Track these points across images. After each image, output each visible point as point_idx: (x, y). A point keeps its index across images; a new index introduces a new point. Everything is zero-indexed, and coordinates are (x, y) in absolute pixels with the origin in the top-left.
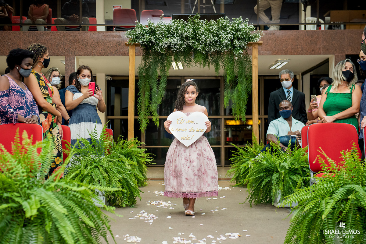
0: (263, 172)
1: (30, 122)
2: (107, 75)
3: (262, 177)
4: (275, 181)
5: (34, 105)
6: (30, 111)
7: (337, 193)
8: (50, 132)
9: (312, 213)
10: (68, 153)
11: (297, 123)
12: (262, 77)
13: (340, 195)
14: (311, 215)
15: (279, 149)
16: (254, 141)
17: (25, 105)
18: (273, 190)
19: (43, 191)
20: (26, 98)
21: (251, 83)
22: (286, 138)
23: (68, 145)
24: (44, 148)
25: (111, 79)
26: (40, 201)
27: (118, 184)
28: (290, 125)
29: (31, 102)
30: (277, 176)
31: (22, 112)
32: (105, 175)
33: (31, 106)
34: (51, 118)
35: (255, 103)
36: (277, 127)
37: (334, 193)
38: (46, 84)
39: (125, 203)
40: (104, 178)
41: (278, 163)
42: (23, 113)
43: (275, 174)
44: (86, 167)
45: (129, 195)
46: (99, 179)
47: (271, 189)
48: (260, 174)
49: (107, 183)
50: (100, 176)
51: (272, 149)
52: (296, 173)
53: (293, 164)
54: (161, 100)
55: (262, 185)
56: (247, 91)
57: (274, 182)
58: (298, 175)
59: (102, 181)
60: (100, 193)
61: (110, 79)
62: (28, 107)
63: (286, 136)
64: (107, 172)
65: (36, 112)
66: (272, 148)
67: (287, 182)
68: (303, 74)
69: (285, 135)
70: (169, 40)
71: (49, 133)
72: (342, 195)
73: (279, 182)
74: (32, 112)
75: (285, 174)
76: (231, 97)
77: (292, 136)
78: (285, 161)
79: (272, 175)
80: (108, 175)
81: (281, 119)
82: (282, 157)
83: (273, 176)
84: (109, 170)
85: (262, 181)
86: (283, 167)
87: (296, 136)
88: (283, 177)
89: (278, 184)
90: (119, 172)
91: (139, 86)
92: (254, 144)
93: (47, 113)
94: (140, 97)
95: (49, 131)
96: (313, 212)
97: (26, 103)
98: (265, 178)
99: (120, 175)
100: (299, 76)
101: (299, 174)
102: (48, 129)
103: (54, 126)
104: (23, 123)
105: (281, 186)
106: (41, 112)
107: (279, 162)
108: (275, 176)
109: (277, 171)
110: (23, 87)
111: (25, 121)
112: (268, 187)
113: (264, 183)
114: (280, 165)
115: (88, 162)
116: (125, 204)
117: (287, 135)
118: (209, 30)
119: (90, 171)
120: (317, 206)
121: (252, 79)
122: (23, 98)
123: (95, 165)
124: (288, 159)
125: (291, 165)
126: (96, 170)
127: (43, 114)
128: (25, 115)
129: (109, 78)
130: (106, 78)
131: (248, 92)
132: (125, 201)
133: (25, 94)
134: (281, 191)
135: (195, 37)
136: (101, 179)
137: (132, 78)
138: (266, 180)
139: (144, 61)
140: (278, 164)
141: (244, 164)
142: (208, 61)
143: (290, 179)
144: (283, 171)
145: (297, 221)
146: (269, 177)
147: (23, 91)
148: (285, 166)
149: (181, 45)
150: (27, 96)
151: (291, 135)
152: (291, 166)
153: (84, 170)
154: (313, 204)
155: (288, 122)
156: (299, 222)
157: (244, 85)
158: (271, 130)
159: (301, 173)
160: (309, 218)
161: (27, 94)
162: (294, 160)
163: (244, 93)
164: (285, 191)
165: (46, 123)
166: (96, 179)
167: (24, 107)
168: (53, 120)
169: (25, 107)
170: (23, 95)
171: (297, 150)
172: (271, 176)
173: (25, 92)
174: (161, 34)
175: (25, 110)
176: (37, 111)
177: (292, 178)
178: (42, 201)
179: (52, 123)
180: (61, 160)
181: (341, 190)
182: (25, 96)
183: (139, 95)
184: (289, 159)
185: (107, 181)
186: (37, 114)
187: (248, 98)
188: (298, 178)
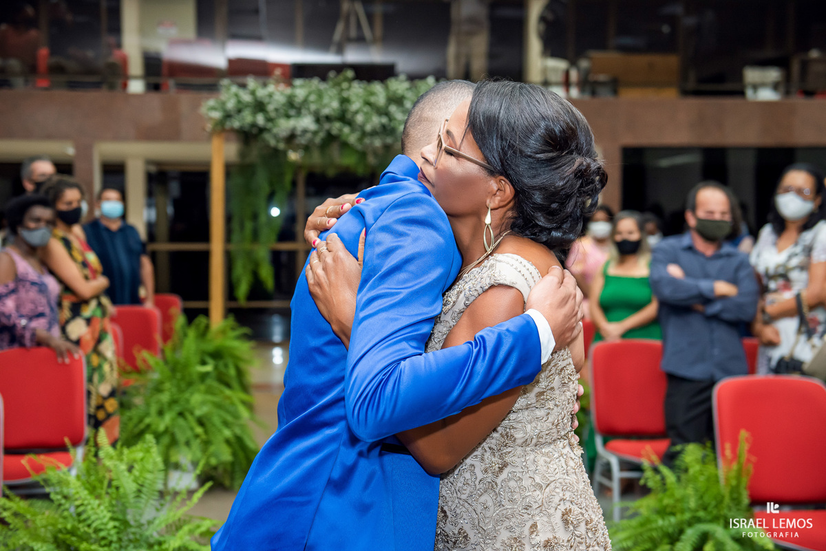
7: (683, 540)
8: (97, 353)
25: (156, 170)
27: (225, 448)
32: (199, 430)
40: (197, 436)
50: (189, 432)
70: (292, 123)
71: (94, 355)
80: (206, 432)
84: (205, 421)
95: (95, 350)
102: (92, 347)
103: (101, 338)
106: (75, 314)
118: (368, 103)
119: (170, 424)
122: (44, 296)
127: (82, 318)
129: (153, 169)
135: (343, 117)
139: (241, 160)
142: (366, 160)
149: (315, 133)
168: (100, 328)
174: (276, 110)
182: (47, 291)
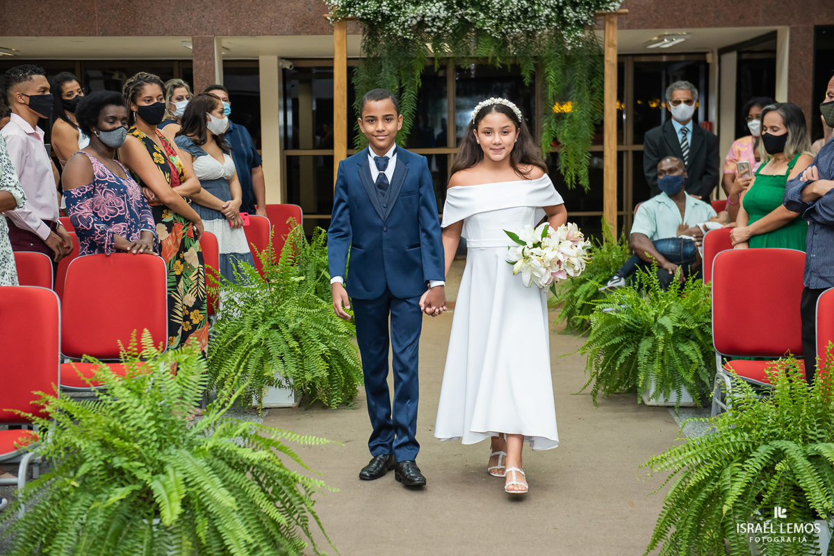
0: (621, 334)
1: (141, 250)
2: (283, 58)
3: (618, 344)
4: (645, 356)
5: (144, 208)
6: (137, 223)
7: (753, 457)
8: (181, 261)
9: (706, 492)
10: (215, 293)
11: (696, 206)
12: (630, 58)
13: (760, 461)
14: (703, 496)
15: (655, 285)
16: (605, 235)
17: (128, 212)
18: (641, 377)
19: (188, 458)
20: (128, 197)
21: (602, 101)
22: (673, 244)
23: (215, 275)
24: (184, 364)
25: (291, 67)
26: (185, 479)
27: (321, 364)
28: (682, 210)
29: (138, 202)
30: (650, 345)
31: (123, 227)
32: (294, 344)
33: (139, 210)
34: (181, 231)
35: (609, 146)
36: (652, 216)
37: (749, 457)
38: (166, 159)
39: (335, 400)
40: (292, 350)
41: (652, 316)
42: (124, 229)
43: (646, 341)
44: (254, 326)
45: (343, 384)
46: (282, 354)
47: (636, 372)
48: (614, 338)
49: (299, 360)
50: (284, 346)
51: (641, 285)
52: (688, 337)
53: (684, 320)
54: (404, 140)
55: (618, 363)
56: (592, 119)
57: (642, 360)
58: (693, 343)
59: (287, 357)
60: (284, 383)
61: (288, 68)
62: (132, 215)
63: (673, 239)
64: (296, 338)
65: (149, 223)
66: (639, 283)
67: (671, 358)
68: (723, 51)
69: (670, 237)
70: (420, 9)
71: (178, 262)
72: (763, 463)
73: (652, 356)
74: (142, 223)
75: (666, 342)
76: (557, 132)
77: (685, 240)
78: (667, 312)
79: (639, 341)
80: (301, 346)
81: (662, 197)
82: (660, 302)
83: (641, 345)
84: (300, 334)
85: (618, 354)
86: (662, 328)
87: (693, 239)
88: (660, 349)
89: (651, 361)
90: (323, 338)
91: (358, 110)
92: (606, 241)
93: (172, 221)
94: (358, 134)
95: (178, 257)
96: (708, 490)
97: (129, 207)
98: (625, 347)
99: (324, 346)
100: (713, 57)
101: (695, 339)
102: (175, 254)
103: (186, 244)
104: (126, 251)
105: (657, 366)
106: (158, 220)
107: (654, 314)
108: (645, 345)
109: (650, 334)
110: (120, 175)
111: (128, 249)
112: (632, 366)
113: (622, 359)
114: (656, 321)
115: (257, 317)
116: (334, 403)
117: (675, 236)
119: (263, 338)
120: (715, 475)
121: (602, 92)
122: (123, 198)
123: (272, 323)
124: (673, 309)
125: (679, 322)
126: (275, 334)
127: (164, 223)
128: (127, 231)
129: (287, 65)
130: (281, 64)
131: (595, 121)
132: (336, 396)
133: (125, 188)
134: (658, 377)
135: (478, 2)
136: (286, 354)
137: (342, 93)
138: (627, 352)
139: (366, 54)
140: (653, 319)
141: (583, 285)
142: (506, 50)
143: (677, 350)
144: (661, 337)
145: (677, 498)
146: (633, 344)
147: (121, 182)
148: (666, 326)
149: (446, 20)
150: (130, 190)
151: (684, 237)
152: (678, 325)
153: (250, 334)
154: (708, 473)
155: (677, 204)
156: (680, 500)
157: (586, 108)
158: (641, 225)
159: (700, 338)
160: (699, 501)
161: (128, 187)
162: (685, 310)
163: (586, 124)
164: (665, 376)
165: (170, 242)
166: (275, 353)
167: (125, 215)
168: (184, 234)
169: (127, 217)
170: (121, 191)
171: (693, 282)
172: (636, 342)
173: (125, 184)
175: (127, 222)
176: (151, 221)
177: (681, 349)
178: (188, 480)
179: (183, 240)
180: (202, 315)
181: (763, 451)
182: (126, 193)
183: (357, 130)
184: (676, 310)
185: (298, 357)
186: (152, 228)
187: (593, 133)
188: (694, 350)
